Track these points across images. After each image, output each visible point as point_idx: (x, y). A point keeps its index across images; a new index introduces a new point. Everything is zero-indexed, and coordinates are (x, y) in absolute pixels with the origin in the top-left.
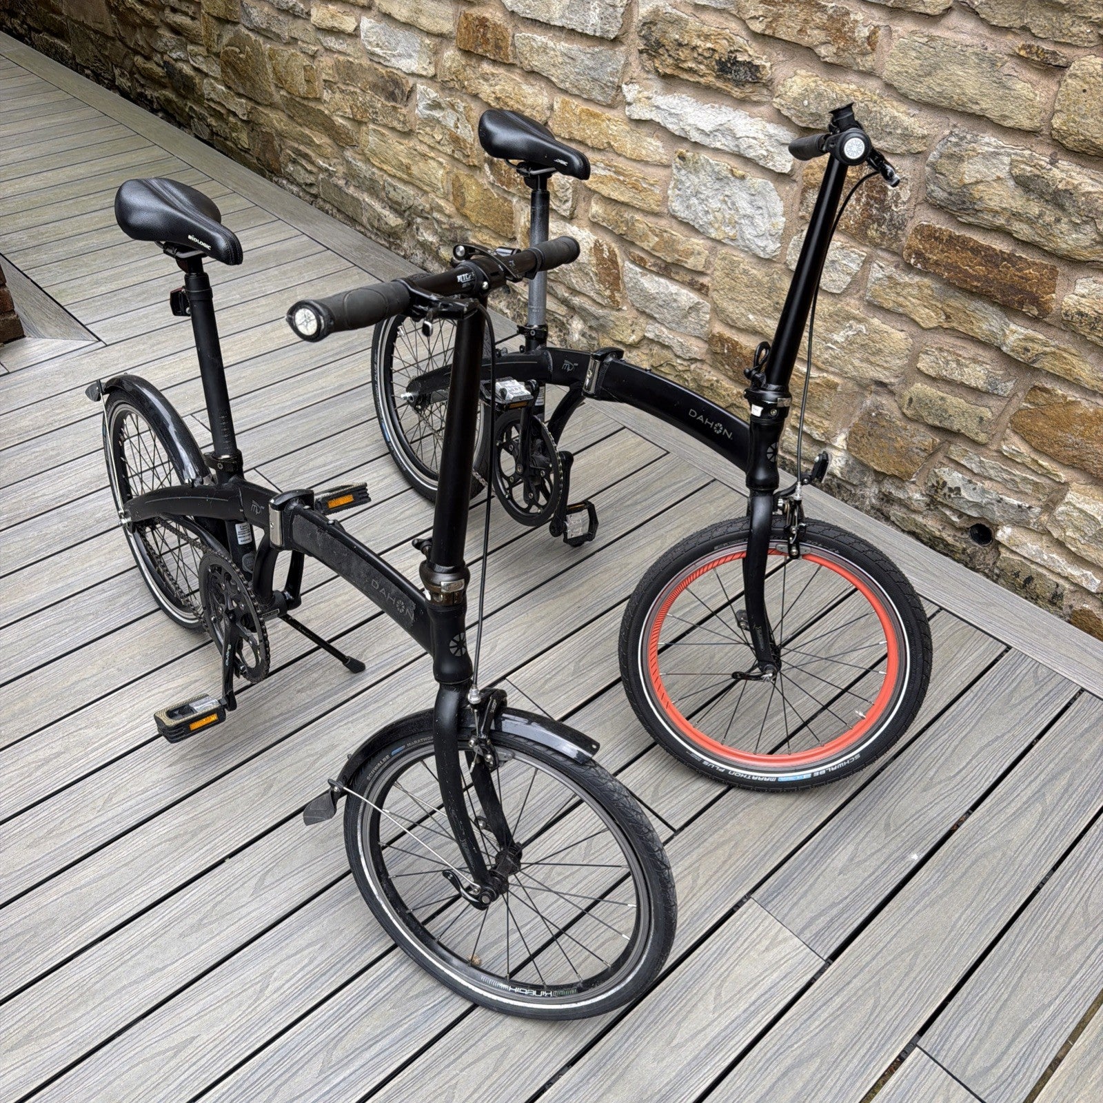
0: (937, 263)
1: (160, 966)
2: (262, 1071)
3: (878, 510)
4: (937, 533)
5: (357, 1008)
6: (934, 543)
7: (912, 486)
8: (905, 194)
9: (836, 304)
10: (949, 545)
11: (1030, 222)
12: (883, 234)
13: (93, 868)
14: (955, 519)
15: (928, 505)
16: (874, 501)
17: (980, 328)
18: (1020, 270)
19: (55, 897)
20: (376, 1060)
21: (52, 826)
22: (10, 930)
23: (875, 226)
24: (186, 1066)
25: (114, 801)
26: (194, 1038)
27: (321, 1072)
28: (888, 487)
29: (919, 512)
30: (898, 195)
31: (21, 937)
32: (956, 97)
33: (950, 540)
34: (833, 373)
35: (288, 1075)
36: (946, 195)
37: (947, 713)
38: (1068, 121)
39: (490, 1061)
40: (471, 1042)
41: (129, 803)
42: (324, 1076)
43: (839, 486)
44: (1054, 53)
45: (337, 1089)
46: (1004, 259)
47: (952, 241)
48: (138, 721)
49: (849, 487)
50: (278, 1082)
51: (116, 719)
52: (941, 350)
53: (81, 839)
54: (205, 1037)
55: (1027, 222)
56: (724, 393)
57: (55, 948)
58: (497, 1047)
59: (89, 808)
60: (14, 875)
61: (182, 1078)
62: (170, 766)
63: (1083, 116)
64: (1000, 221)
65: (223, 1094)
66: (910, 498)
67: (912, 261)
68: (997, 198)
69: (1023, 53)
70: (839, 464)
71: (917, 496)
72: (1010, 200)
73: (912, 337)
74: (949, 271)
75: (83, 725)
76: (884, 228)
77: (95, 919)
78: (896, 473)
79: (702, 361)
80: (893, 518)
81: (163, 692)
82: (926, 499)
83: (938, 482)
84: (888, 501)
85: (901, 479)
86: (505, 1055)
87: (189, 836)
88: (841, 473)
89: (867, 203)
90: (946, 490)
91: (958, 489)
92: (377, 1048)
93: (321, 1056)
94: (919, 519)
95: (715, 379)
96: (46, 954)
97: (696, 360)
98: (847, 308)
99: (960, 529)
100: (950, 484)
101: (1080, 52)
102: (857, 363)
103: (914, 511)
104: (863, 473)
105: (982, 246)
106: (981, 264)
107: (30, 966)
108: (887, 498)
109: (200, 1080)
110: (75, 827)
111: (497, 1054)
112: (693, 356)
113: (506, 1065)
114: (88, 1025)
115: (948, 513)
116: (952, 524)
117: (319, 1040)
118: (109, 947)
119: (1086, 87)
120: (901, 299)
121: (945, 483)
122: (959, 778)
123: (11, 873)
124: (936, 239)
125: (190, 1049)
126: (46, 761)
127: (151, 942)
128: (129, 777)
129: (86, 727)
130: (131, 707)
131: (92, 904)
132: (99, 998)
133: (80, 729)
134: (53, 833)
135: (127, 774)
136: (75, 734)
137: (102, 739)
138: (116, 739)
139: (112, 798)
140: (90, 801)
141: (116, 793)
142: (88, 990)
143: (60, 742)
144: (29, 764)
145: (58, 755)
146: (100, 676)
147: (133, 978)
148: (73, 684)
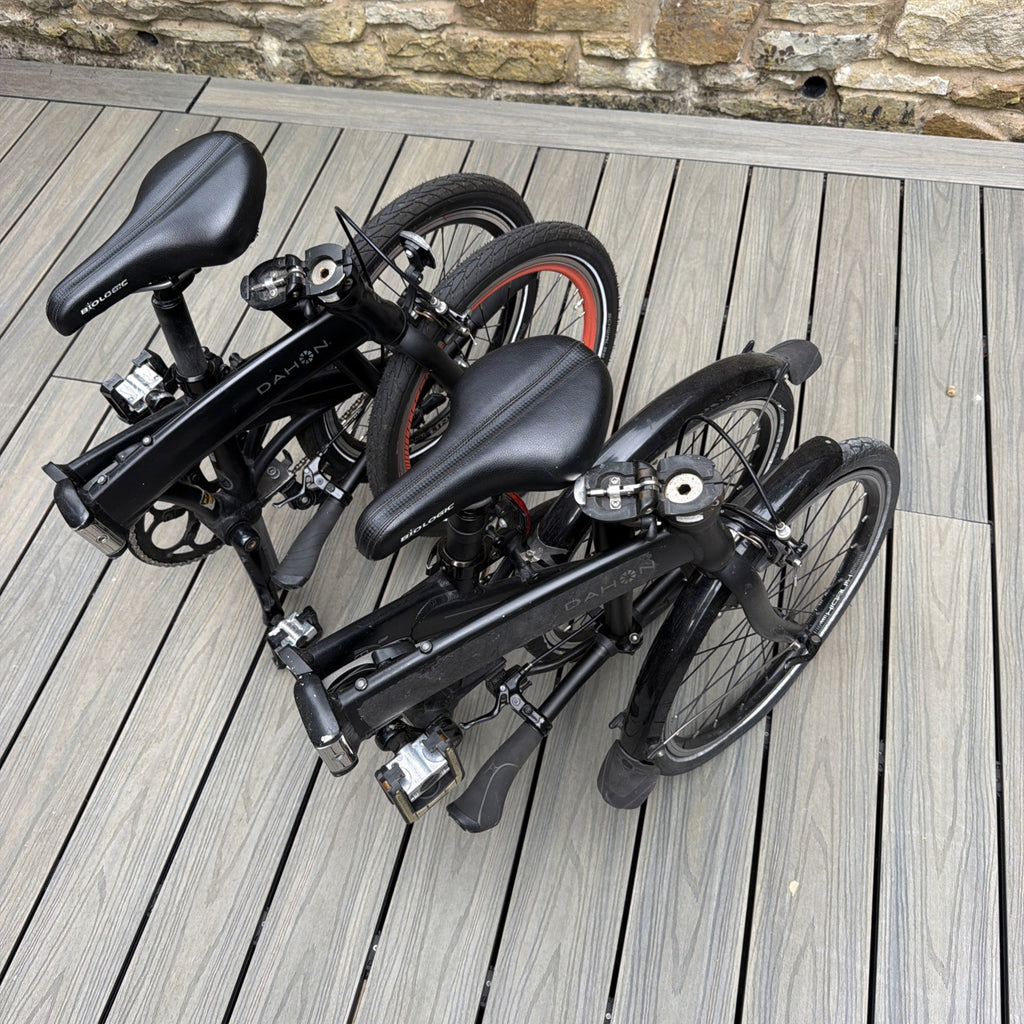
1: (462, 913)
2: (645, 932)
3: (703, 108)
4: (775, 105)
5: (673, 818)
6: (772, 115)
7: (738, 66)
10: (788, 111)
13: (299, 877)
14: (790, 82)
15: (759, 79)
16: (696, 100)
19: (290, 929)
20: (731, 850)
21: (211, 865)
22: (275, 991)
24: (575, 978)
25: (254, 798)
26: (558, 952)
27: (696, 895)
28: (711, 78)
29: (751, 91)
31: (294, 990)
33: (789, 106)
35: (670, 920)
37: (903, 263)
39: (821, 781)
40: (792, 778)
41: (273, 789)
42: (701, 895)
43: (654, 100)
45: (723, 897)
48: (196, 707)
49: (665, 97)
50: (669, 930)
51: (171, 720)
53: (257, 856)
54: (567, 944)
56: (494, 51)
57: (340, 973)
58: (816, 767)
59: (234, 823)
60: (222, 939)
61: (582, 990)
62: (279, 727)
65: (632, 976)
66: (739, 80)
70: (650, 76)
71: (746, 74)
75: (140, 749)
77: (353, 919)
78: (720, 59)
79: (452, 25)
80: (722, 109)
81: (194, 662)
82: (756, 74)
83: (766, 51)
84: (711, 94)
85: (725, 64)
86: (827, 769)
88: (656, 85)
90: (777, 55)
91: (790, 49)
92: (722, 837)
93: (683, 879)
94: (753, 98)
95: (476, 38)
96: (336, 984)
97: (444, 26)
99: (798, 90)
100: (780, 47)
103: (746, 92)
104: (679, 75)
107: (332, 1007)
108: (711, 91)
109: (599, 980)
110: (240, 850)
111: (821, 771)
112: (440, 23)
113: (836, 775)
114: (448, 1014)
115: (781, 78)
116: (787, 90)
117: (668, 870)
118: (394, 934)
121: (774, 48)
122: (955, 312)
123: (217, 940)
125: (564, 963)
126: (137, 810)
127: (431, 899)
128: (245, 767)
129: (145, 749)
130: (174, 698)
131: (335, 908)
132: (433, 984)
133: (141, 754)
134: (222, 871)
135: (240, 766)
136: (139, 763)
137: (175, 749)
138: (191, 739)
139: (249, 798)
140: (227, 816)
141: (247, 790)
142: (414, 984)
143: (131, 782)
144: (121, 824)
145: (143, 794)
146: (105, 689)
147: (447, 943)
148: (82, 715)
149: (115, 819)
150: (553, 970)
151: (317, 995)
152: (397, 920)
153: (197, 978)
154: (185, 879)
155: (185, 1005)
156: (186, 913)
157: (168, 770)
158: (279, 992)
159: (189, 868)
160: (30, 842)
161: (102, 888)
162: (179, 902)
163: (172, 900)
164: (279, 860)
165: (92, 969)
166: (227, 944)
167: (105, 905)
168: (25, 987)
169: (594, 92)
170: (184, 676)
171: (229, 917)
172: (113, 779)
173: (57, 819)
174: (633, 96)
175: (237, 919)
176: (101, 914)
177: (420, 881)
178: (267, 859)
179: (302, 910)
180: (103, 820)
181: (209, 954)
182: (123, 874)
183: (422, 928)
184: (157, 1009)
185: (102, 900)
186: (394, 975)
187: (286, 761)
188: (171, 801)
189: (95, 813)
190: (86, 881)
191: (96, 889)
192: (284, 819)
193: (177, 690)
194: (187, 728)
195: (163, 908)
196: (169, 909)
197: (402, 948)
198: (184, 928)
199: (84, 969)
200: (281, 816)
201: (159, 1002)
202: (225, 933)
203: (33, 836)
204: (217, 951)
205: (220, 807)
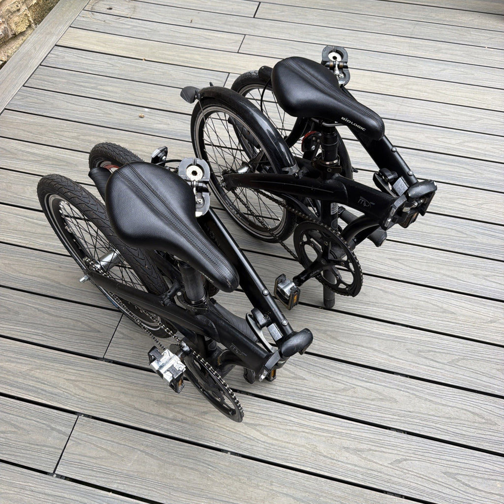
1: (381, 292)
13: (377, 359)
19: (401, 361)
21: (379, 403)
22: (428, 364)
25: (342, 386)
26: (389, 259)
31: (426, 356)
41: (337, 377)
48: (295, 428)
51: (303, 442)
53: (370, 381)
54: (385, 256)
57: (414, 337)
60: (411, 392)
61: (401, 251)
62: (304, 379)
75: (321, 458)
77: (392, 334)
81: (267, 435)
87: (329, 333)
96: (420, 338)
110: (369, 390)
118: (395, 317)
123: (412, 394)
125: (393, 257)
126: (357, 451)
127: (378, 303)
128: (327, 394)
129: (321, 454)
130: (290, 443)
131: (388, 342)
132: (411, 301)
133: (325, 456)
134: (381, 397)
135: (326, 397)
136: (329, 456)
137: (320, 436)
138: (314, 427)
139: (343, 389)
140: (353, 399)
141: (339, 391)
142: (413, 308)
143: (340, 459)
144: (365, 459)
145: (347, 449)
146: (285, 490)
147: (394, 297)
149: (363, 463)
150: (396, 260)
151: (425, 346)
152: (388, 316)
153: (430, 401)
154: (387, 416)
155: (443, 405)
156: (403, 412)
157: (332, 437)
158: (428, 362)
159: (382, 415)
161: (399, 461)
162: (399, 416)
163: (399, 421)
164: (371, 370)
165: (438, 457)
166: (413, 389)
167: (408, 458)
168: (454, 493)
170: (276, 440)
171: (401, 390)
172: (341, 470)
173: (367, 500)
175: (402, 386)
176: (412, 458)
177: (371, 308)
178: (372, 375)
179: (392, 357)
180: (364, 470)
181: (420, 397)
182: (390, 451)
183: (390, 306)
184: (448, 418)
185: (406, 460)
186: (411, 316)
187: (322, 373)
188: (349, 432)
189: (361, 476)
190: (397, 472)
191: (400, 465)
192: (351, 370)
193: (285, 442)
194: (307, 431)
195: (402, 425)
196: (403, 421)
197: (400, 313)
198: (410, 412)
199: (439, 461)
200: (350, 372)
201: (445, 418)
202: (408, 391)
204: (417, 393)
205: (349, 404)
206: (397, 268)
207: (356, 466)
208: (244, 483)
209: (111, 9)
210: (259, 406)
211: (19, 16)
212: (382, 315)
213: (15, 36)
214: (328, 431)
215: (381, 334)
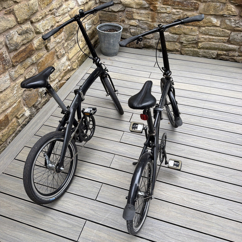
0: (19, 60)
1: (204, 154)
2: (201, 135)
3: (37, 110)
4: (45, 100)
8: (7, 54)
9: (11, 87)
10: (47, 100)
11: (25, 39)
12: (8, 66)
13: (204, 174)
15: (41, 99)
17: (29, 64)
18: (29, 48)
19: (212, 175)
21: (204, 187)
23: (6, 66)
25: (192, 181)
29: (42, 101)
30: (6, 56)
31: (220, 174)
32: (3, 28)
34: (18, 100)
36: (14, 47)
38: (20, 18)
41: (190, 178)
42: (195, 129)
44: (10, 9)
45: (195, 127)
46: (26, 49)
47: (19, 54)
48: (175, 192)
49: (32, 114)
52: (27, 74)
55: (25, 40)
56: (6, 133)
59: (196, 184)
63: (21, 16)
64: (22, 43)
66: (39, 101)
67: (16, 64)
68: (19, 40)
69: (6, 13)
70: (29, 112)
72: (21, 39)
73: (22, 77)
74: (21, 59)
76: (8, 64)
80: (40, 108)
81: (166, 194)
83: (41, 93)
84: (37, 107)
85: (37, 100)
87: (186, 165)
88: (30, 113)
89: (2, 63)
90: (42, 92)
91: (43, 90)
98: (13, 85)
99: (45, 96)
100: (42, 91)
101: (13, 6)
102: (20, 92)
105: (22, 50)
106: (24, 53)
109: (209, 140)
110: (201, 183)
115: (43, 96)
119: (19, 11)
120: (18, 73)
123: (216, 185)
124: (16, 56)
126: (197, 200)
127: (203, 157)
129: (185, 200)
130: (174, 196)
131: (207, 169)
132: (215, 157)
133: (186, 201)
134: (205, 185)
135: (186, 184)
136: (188, 201)
137: (184, 195)
138: (182, 192)
140: (195, 185)
141: (190, 182)
142: (215, 159)
143: (192, 202)
144: (200, 203)
145: (194, 200)
146: (173, 210)
147: (209, 155)
148: (180, 214)
149: (200, 204)
150: (209, 144)
151: (220, 171)
152: (207, 161)
153: (222, 187)
154: (207, 191)
155: (227, 189)
157: (188, 196)
158: (221, 176)
159: (206, 190)
160: (207, 219)
161: (212, 204)
162: (212, 191)
165: (226, 204)
166: (216, 183)
168: (232, 215)
169: (22, 124)
170: (169, 195)
172: (192, 206)
173: (201, 215)
174: (28, 118)
175: (212, 182)
177: (201, 158)
179: (208, 173)
180: (200, 206)
181: (219, 186)
182: (209, 201)
183: (207, 158)
184: (229, 193)
185: (215, 204)
187: (184, 177)
188: (194, 195)
189: (199, 208)
190: (212, 208)
193: (172, 196)
194: (180, 193)
195: (213, 194)
198: (215, 190)
199: (226, 205)
201: (228, 193)
203: (206, 219)
204: (218, 185)
205: (194, 186)
206: (209, 146)
207: (197, 205)
208: (159, 207)
209: (104, 62)
210: (163, 185)
211: (75, 63)
212: (204, 160)
213: (73, 69)
214: (187, 194)
215: (204, 166)
